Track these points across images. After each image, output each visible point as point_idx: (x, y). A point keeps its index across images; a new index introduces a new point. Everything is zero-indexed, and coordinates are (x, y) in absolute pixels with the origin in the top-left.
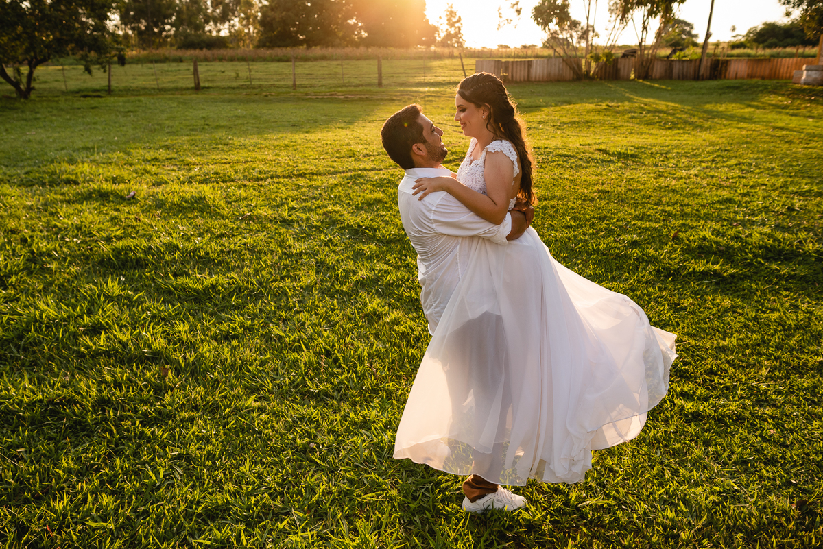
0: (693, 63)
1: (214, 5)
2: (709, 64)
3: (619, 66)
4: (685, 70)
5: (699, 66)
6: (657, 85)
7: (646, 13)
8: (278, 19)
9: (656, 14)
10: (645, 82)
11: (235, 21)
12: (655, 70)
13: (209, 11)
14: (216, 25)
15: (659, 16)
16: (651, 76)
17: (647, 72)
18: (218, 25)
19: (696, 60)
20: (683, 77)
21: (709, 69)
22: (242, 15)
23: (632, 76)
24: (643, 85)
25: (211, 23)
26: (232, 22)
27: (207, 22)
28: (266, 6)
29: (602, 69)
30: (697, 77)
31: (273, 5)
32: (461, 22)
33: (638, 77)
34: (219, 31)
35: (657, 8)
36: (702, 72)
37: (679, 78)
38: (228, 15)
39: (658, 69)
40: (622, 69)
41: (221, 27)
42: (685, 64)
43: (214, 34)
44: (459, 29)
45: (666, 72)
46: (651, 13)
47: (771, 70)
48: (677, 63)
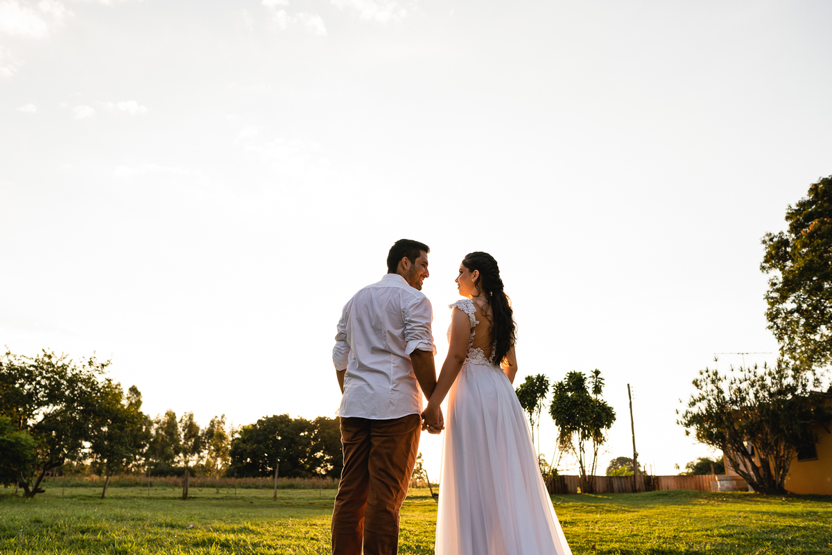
0: (629, 479)
1: (187, 437)
2: (643, 480)
3: (566, 482)
4: (623, 485)
5: (635, 482)
6: (600, 496)
7: (580, 436)
8: (248, 451)
9: (589, 437)
10: (590, 495)
11: (205, 453)
12: (597, 485)
13: (181, 443)
14: (185, 457)
15: (591, 439)
16: (595, 491)
17: (591, 487)
18: (188, 456)
19: (631, 476)
20: (623, 491)
21: (643, 484)
22: (212, 448)
23: (579, 491)
24: (589, 497)
25: (181, 455)
26: (201, 454)
27: (177, 453)
28: (238, 439)
29: (551, 484)
30: (634, 490)
31: (246, 438)
32: (422, 458)
33: (584, 491)
34: (187, 462)
35: (589, 433)
36: (638, 487)
37: (620, 492)
38: (199, 447)
39: (600, 486)
40: (569, 485)
41: (190, 458)
42: (623, 480)
43: (182, 464)
44: (421, 465)
45: (607, 487)
46: (584, 436)
47: (696, 485)
48: (616, 479)
